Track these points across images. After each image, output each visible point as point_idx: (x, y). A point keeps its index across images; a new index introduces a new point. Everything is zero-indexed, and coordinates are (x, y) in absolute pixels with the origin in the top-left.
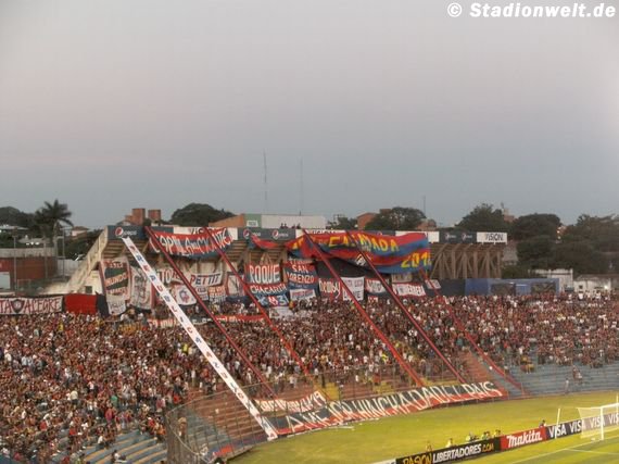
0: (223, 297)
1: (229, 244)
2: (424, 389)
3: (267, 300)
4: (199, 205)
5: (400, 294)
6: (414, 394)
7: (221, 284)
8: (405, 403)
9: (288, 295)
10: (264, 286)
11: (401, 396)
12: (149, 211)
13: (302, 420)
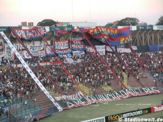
0: (45, 55)
1: (46, 33)
2: (126, 90)
3: (63, 56)
4: (48, 20)
5: (120, 52)
6: (122, 92)
7: (43, 50)
8: (118, 96)
9: (72, 54)
10: (61, 50)
11: (116, 93)
12: (29, 23)
13: (73, 103)
